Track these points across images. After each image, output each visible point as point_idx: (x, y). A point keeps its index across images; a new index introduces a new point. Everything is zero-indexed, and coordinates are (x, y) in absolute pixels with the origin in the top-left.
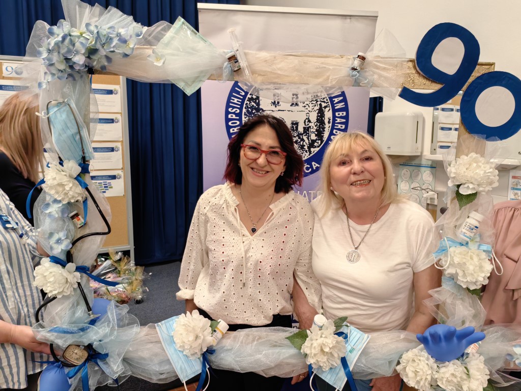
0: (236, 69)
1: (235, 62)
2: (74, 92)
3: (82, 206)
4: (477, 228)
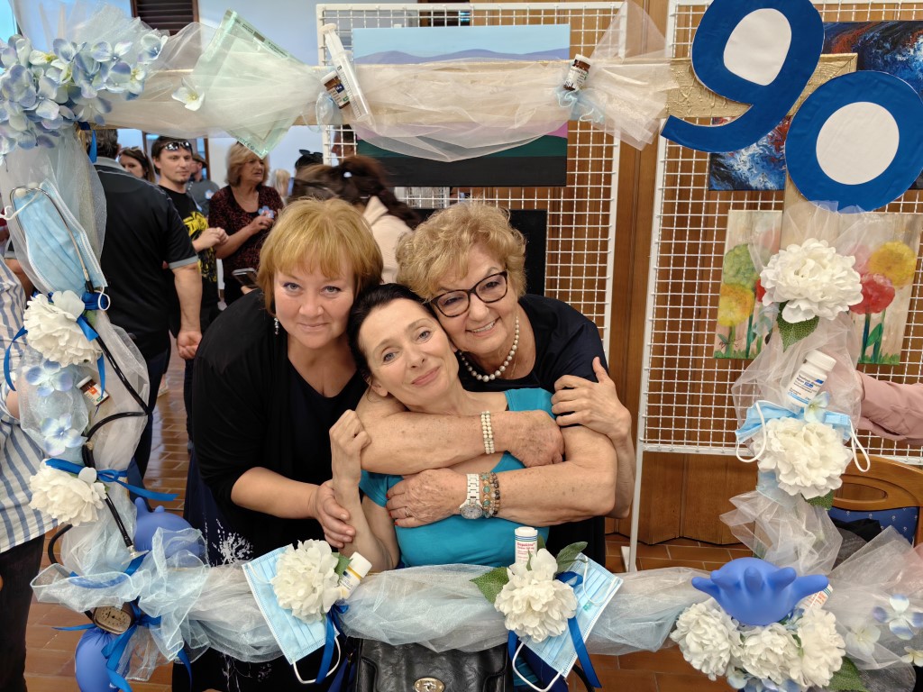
0: (342, 104)
1: (339, 91)
2: (55, 169)
3: (96, 369)
4: (821, 382)
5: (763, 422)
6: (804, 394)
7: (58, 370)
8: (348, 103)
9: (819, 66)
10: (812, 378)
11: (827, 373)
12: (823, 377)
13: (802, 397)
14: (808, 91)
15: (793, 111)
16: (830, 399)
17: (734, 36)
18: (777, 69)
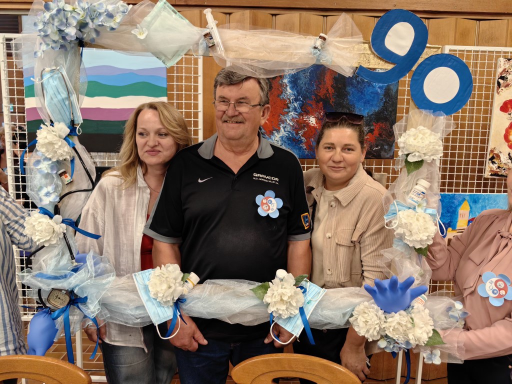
1: (210, 39)
2: (66, 61)
3: (69, 165)
4: (424, 193)
5: (398, 211)
6: (416, 199)
7: (50, 162)
8: (214, 45)
9: (426, 50)
10: (420, 191)
11: (426, 189)
12: (424, 191)
13: (415, 200)
14: (420, 61)
15: (414, 69)
16: (427, 202)
17: (390, 33)
18: (408, 49)
